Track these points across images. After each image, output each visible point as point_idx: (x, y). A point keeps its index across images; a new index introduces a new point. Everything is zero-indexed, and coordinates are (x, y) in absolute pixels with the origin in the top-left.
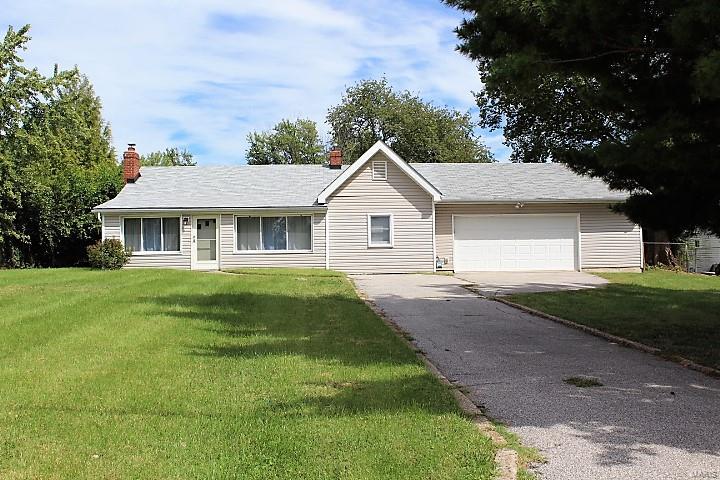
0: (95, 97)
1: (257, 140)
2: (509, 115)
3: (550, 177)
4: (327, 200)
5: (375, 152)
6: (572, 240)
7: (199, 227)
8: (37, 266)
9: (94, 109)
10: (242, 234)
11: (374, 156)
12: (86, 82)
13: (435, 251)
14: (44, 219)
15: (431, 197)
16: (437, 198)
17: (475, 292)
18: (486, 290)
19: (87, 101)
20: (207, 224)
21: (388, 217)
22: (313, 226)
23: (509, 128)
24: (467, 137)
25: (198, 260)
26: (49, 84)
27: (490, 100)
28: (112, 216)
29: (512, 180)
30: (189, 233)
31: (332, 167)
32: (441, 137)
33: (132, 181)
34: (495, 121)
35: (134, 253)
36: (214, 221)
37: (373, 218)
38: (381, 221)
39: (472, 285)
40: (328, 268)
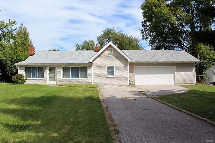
0: (28, 32)
1: (78, 46)
2: (151, 36)
3: (165, 55)
4: (92, 61)
5: (108, 45)
6: (173, 75)
7: (50, 70)
8: (6, 82)
9: (27, 35)
10: (64, 72)
11: (108, 47)
12: (25, 27)
13: (129, 78)
14: (7, 68)
15: (127, 60)
16: (129, 60)
17: (145, 94)
18: (148, 93)
19: (25, 33)
20: (53, 69)
21: (113, 67)
22: (88, 70)
23: (150, 41)
24: (137, 45)
25: (50, 81)
26: (7, 25)
27: (145, 32)
28: (21, 66)
29: (153, 55)
30: (47, 72)
31: (96, 51)
32: (130, 44)
33: (31, 55)
34: (146, 38)
35: (28, 79)
36: (55, 68)
37: (108, 67)
38: (111, 68)
39: (142, 91)
40: (93, 84)
